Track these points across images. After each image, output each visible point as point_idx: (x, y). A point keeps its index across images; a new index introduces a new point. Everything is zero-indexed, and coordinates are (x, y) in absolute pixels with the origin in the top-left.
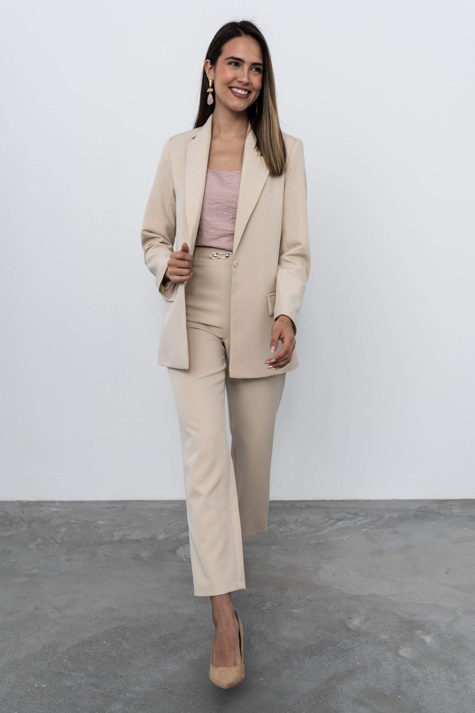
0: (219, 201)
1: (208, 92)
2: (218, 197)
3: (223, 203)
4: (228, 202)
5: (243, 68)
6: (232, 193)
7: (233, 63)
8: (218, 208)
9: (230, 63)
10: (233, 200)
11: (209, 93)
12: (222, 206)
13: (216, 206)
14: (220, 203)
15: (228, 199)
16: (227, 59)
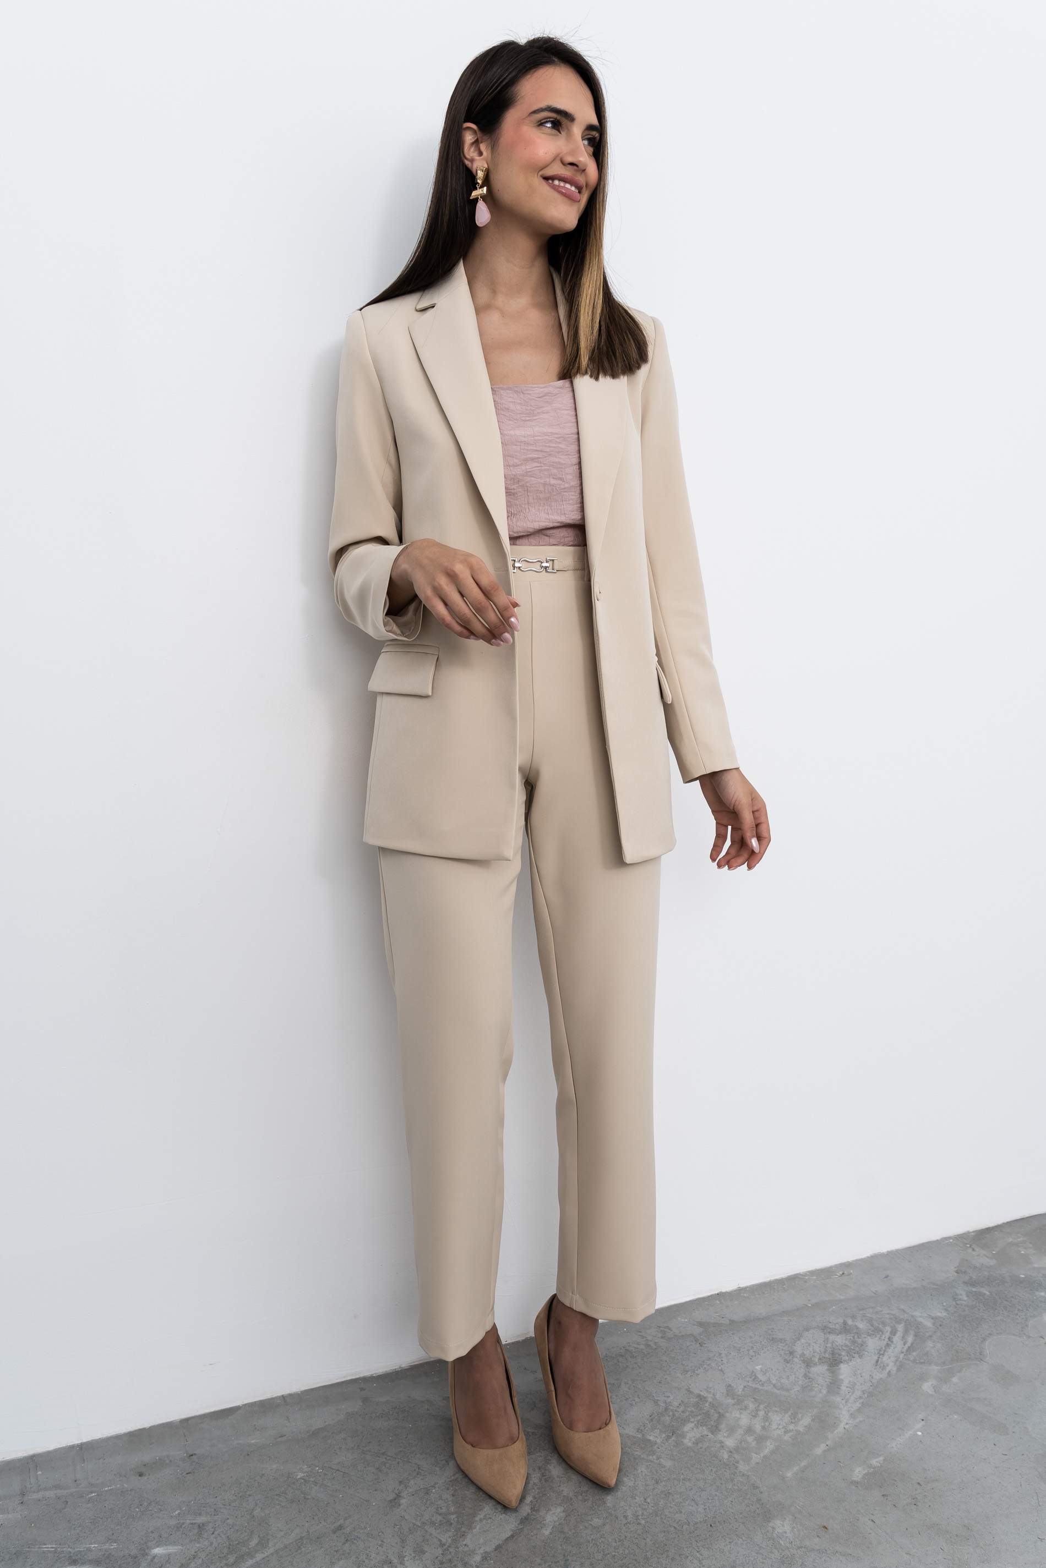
0: (530, 456)
1: (473, 199)
2: (526, 448)
3: (539, 458)
4: (550, 455)
5: (569, 135)
6: (557, 434)
7: (547, 122)
8: (530, 472)
9: (541, 124)
10: (562, 448)
11: (476, 200)
12: (539, 465)
13: (523, 467)
14: (532, 459)
15: (551, 447)
16: (535, 112)
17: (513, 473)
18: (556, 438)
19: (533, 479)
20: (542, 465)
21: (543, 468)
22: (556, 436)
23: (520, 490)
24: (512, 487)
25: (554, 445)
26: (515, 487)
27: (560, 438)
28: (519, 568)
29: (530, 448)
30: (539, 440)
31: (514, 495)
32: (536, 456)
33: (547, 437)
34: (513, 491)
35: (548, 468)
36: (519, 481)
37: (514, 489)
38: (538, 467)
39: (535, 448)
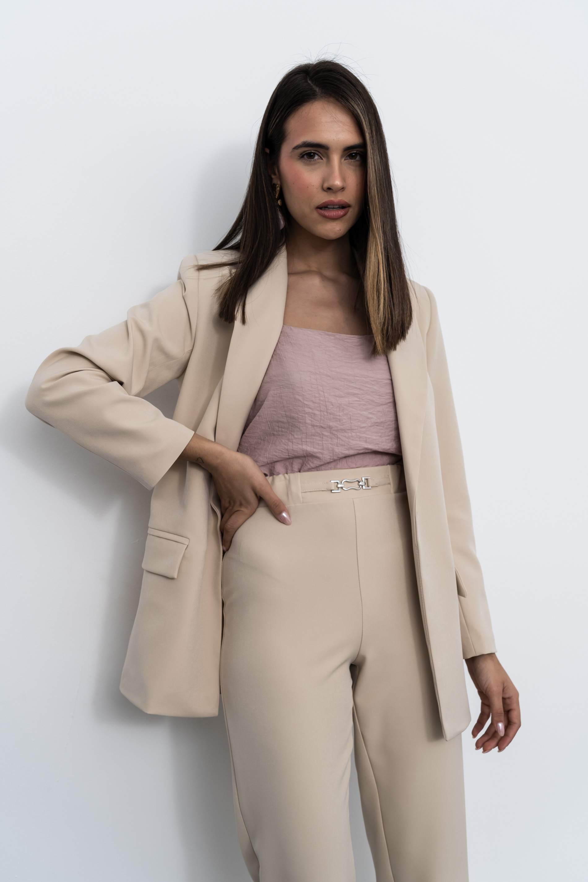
0: (352, 391)
8: (352, 403)
12: (358, 400)
14: (354, 395)
17: (339, 402)
18: (371, 381)
19: (354, 410)
20: (361, 400)
21: (361, 403)
22: (372, 379)
23: (345, 417)
24: (338, 414)
25: (370, 386)
26: (341, 414)
27: (374, 381)
28: (342, 488)
29: (352, 385)
30: (358, 380)
31: (340, 421)
32: (356, 392)
33: (364, 379)
34: (339, 417)
35: (365, 403)
36: (343, 410)
37: (340, 416)
38: (357, 401)
39: (355, 386)
